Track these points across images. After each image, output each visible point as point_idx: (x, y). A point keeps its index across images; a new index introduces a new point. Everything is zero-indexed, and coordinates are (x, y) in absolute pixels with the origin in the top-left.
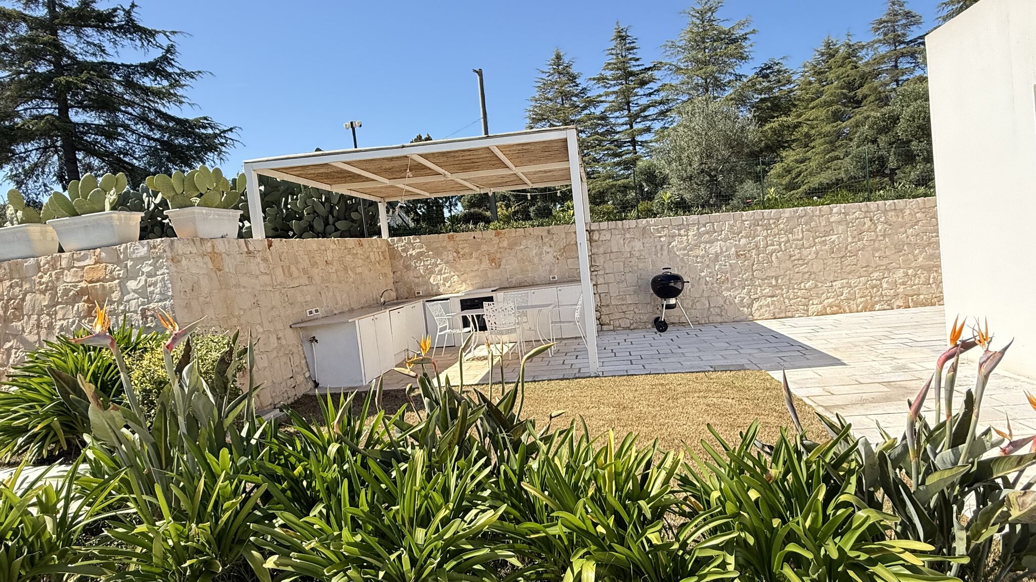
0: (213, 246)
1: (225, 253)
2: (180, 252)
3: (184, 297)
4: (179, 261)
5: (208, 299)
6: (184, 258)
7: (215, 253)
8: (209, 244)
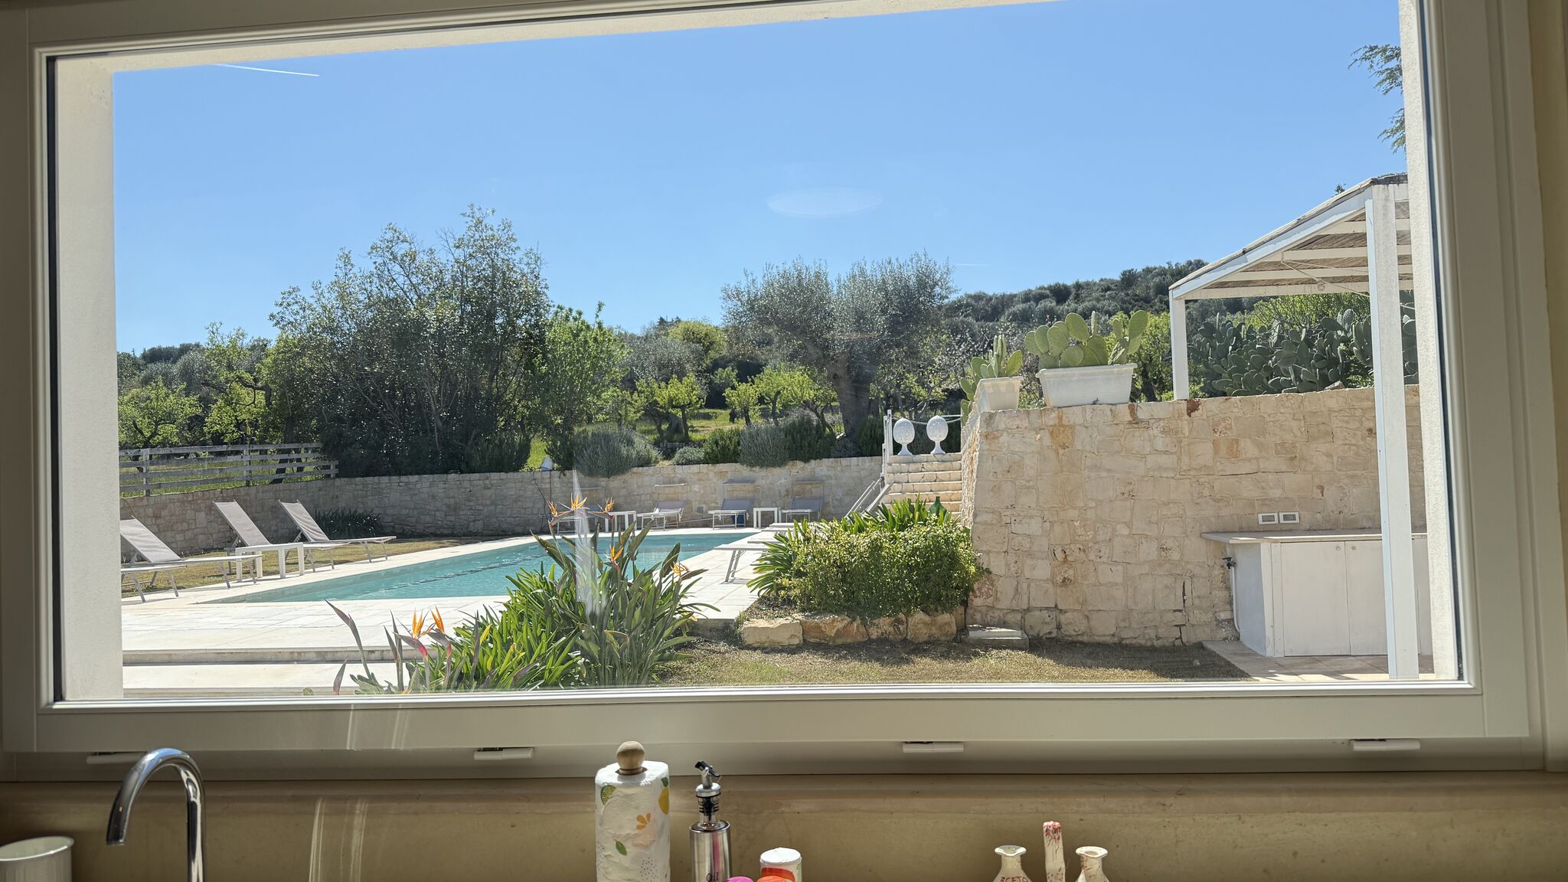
0: (1060, 418)
1: (1080, 425)
2: (1002, 426)
3: (992, 478)
4: (997, 438)
5: (1031, 484)
6: (1005, 433)
7: (1063, 426)
8: (1054, 415)
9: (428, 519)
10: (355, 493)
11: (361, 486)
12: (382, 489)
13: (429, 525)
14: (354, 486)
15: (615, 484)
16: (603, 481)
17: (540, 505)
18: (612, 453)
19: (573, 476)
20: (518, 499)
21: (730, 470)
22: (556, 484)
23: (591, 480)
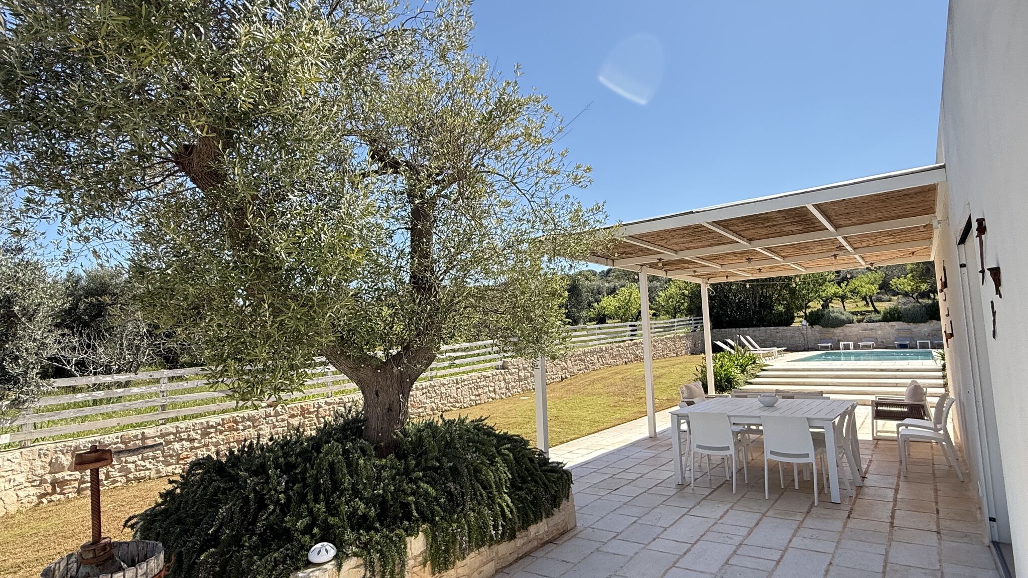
15: (838, 331)
16: (831, 330)
17: (803, 339)
18: (836, 318)
19: (817, 328)
20: (792, 337)
21: (897, 325)
22: (810, 331)
23: (825, 329)
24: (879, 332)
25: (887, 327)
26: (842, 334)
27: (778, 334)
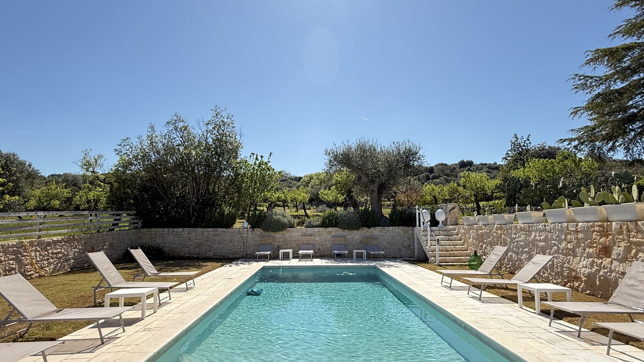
9: (186, 249)
10: (151, 236)
11: (154, 233)
12: (164, 234)
13: (187, 252)
14: (150, 232)
15: (278, 235)
16: (273, 234)
17: (242, 244)
18: (278, 221)
19: (258, 231)
20: (231, 241)
21: (333, 231)
22: (250, 235)
23: (267, 233)
24: (317, 239)
25: (324, 233)
26: (282, 240)
27: (216, 238)
